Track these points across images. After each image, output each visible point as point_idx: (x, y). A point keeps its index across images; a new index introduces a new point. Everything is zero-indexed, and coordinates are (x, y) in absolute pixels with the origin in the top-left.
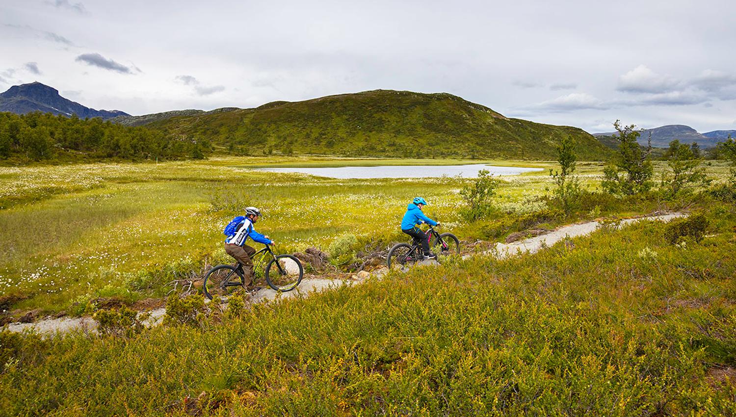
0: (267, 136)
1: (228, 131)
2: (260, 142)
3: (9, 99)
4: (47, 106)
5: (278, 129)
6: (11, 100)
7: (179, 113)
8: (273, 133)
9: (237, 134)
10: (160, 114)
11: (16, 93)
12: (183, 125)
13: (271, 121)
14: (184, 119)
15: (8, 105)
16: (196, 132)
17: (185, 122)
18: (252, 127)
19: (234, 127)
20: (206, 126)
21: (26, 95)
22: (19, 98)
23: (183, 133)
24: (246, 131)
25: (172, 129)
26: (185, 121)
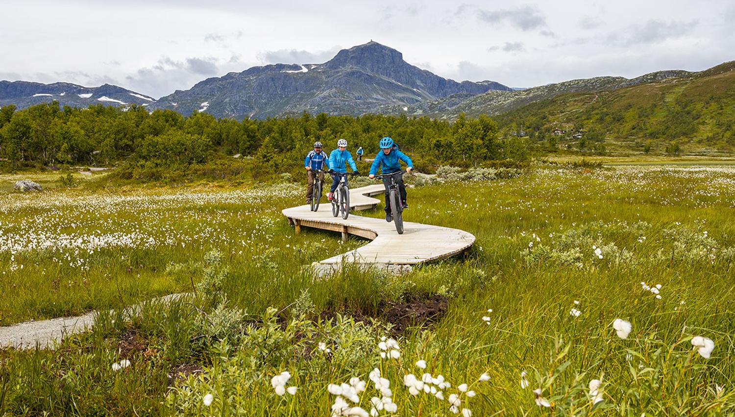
0: (699, 124)
1: (637, 117)
2: (684, 134)
3: (336, 70)
4: (386, 79)
5: (721, 111)
6: (338, 72)
8: (712, 118)
9: (653, 120)
11: (345, 61)
12: (572, 108)
13: (712, 98)
14: (574, 99)
15: (335, 80)
16: (588, 119)
17: (576, 103)
18: (678, 108)
19: (648, 110)
20: (605, 110)
21: (358, 63)
22: (348, 68)
23: (568, 121)
24: (667, 116)
25: (553, 114)
26: (575, 101)
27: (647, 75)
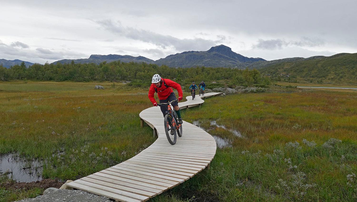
0: (329, 73)
1: (308, 70)
3: (210, 53)
4: (226, 56)
5: (336, 69)
7: (290, 59)
8: (333, 71)
10: (280, 60)
11: (213, 50)
15: (210, 56)
16: (291, 71)
17: (287, 65)
18: (322, 68)
19: (312, 68)
20: (297, 68)
21: (217, 51)
22: (214, 53)
23: (285, 71)
24: (318, 70)
25: (280, 69)
27: (311, 57)
